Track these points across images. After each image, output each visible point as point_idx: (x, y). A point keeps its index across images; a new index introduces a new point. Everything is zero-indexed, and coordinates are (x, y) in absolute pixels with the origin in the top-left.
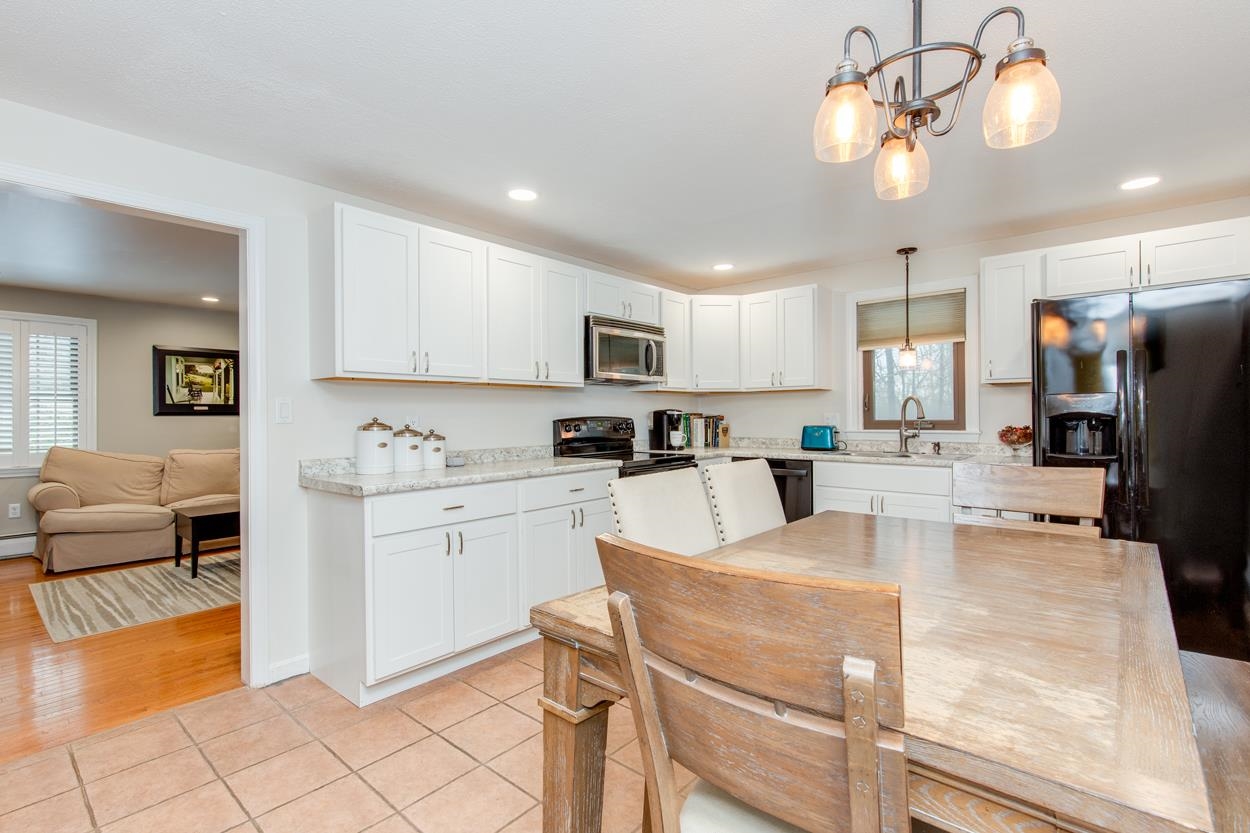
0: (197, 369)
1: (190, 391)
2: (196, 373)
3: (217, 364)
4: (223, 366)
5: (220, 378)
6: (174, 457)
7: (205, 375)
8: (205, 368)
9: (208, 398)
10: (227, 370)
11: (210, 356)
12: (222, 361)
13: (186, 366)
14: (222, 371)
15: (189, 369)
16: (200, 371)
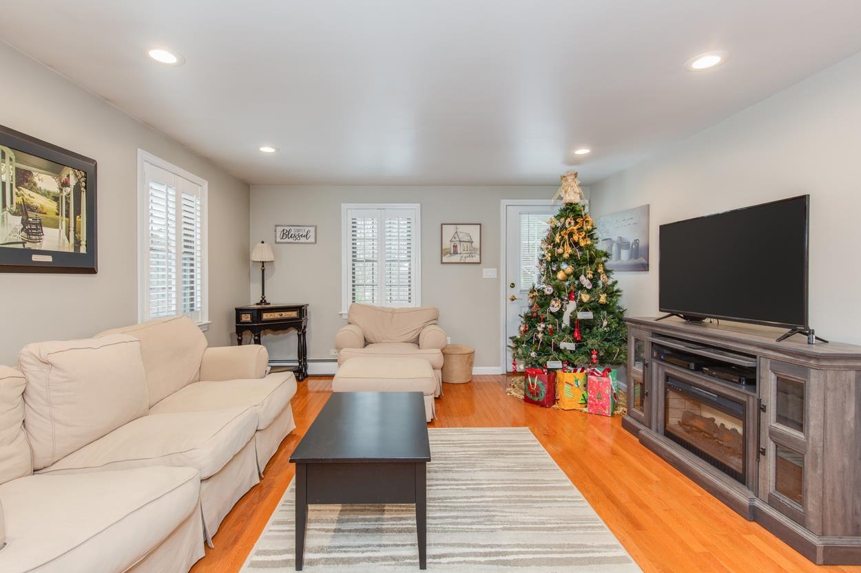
0: (36, 179)
1: (25, 222)
2: (33, 187)
3: (64, 177)
4: (73, 182)
5: (68, 204)
6: (51, 359)
7: (46, 194)
8: (47, 182)
9: (54, 239)
10: (77, 189)
11: (56, 158)
12: (70, 171)
13: (17, 169)
14: (70, 190)
15: (23, 178)
16: (39, 184)
